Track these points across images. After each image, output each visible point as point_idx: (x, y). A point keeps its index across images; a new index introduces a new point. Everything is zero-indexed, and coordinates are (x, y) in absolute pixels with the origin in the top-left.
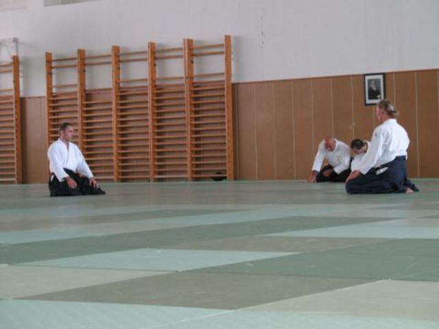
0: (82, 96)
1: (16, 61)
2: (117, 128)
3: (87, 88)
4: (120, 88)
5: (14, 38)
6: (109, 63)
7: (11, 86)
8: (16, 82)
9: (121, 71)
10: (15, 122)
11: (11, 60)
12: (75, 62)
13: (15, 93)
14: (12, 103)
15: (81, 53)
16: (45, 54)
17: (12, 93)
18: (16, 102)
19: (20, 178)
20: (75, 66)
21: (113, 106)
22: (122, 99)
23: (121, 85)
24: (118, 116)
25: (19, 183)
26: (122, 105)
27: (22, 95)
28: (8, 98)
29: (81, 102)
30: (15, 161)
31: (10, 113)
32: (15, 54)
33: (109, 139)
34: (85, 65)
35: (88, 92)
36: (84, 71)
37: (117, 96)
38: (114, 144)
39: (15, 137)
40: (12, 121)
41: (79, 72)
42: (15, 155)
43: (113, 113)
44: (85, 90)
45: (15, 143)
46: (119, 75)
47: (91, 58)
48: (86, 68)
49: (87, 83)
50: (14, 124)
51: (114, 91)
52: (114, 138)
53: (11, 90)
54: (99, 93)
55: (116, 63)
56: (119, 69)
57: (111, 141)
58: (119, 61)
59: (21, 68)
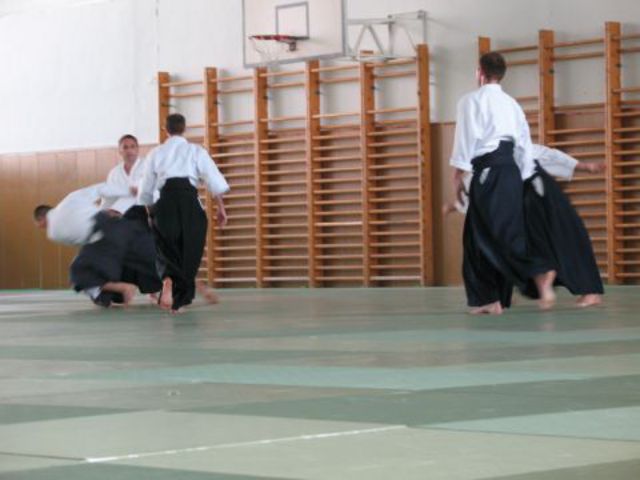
0: (546, 120)
1: (423, 55)
2: (615, 180)
3: (556, 105)
4: (620, 103)
5: (421, 12)
6: (600, 55)
7: (414, 101)
8: (423, 93)
9: (622, 70)
10: (420, 170)
11: (413, 54)
12: (535, 55)
13: (422, 115)
14: (415, 134)
15: (546, 36)
16: (477, 40)
17: (416, 116)
18: (422, 131)
19: (430, 274)
20: (532, 63)
21: (608, 139)
22: (623, 126)
23: (623, 98)
24: (616, 157)
25: (427, 284)
26: (624, 135)
27: (433, 118)
28: (407, 124)
29: (546, 130)
30: (420, 243)
31: (411, 152)
32: (420, 41)
33: (599, 200)
34: (553, 59)
35: (557, 112)
36: (552, 72)
37: (614, 118)
38: (609, 212)
39: (420, 198)
40: (416, 167)
41: (542, 74)
42: (420, 232)
43: (608, 152)
44: (553, 109)
45: (420, 209)
46: (618, 79)
47: (564, 46)
48: (556, 66)
49: (557, 94)
50: (419, 174)
51: (608, 110)
52: (608, 200)
53: (414, 109)
54: (579, 114)
55: (612, 55)
56: (619, 66)
57: (603, 205)
58: (619, 52)
59: (432, 68)
